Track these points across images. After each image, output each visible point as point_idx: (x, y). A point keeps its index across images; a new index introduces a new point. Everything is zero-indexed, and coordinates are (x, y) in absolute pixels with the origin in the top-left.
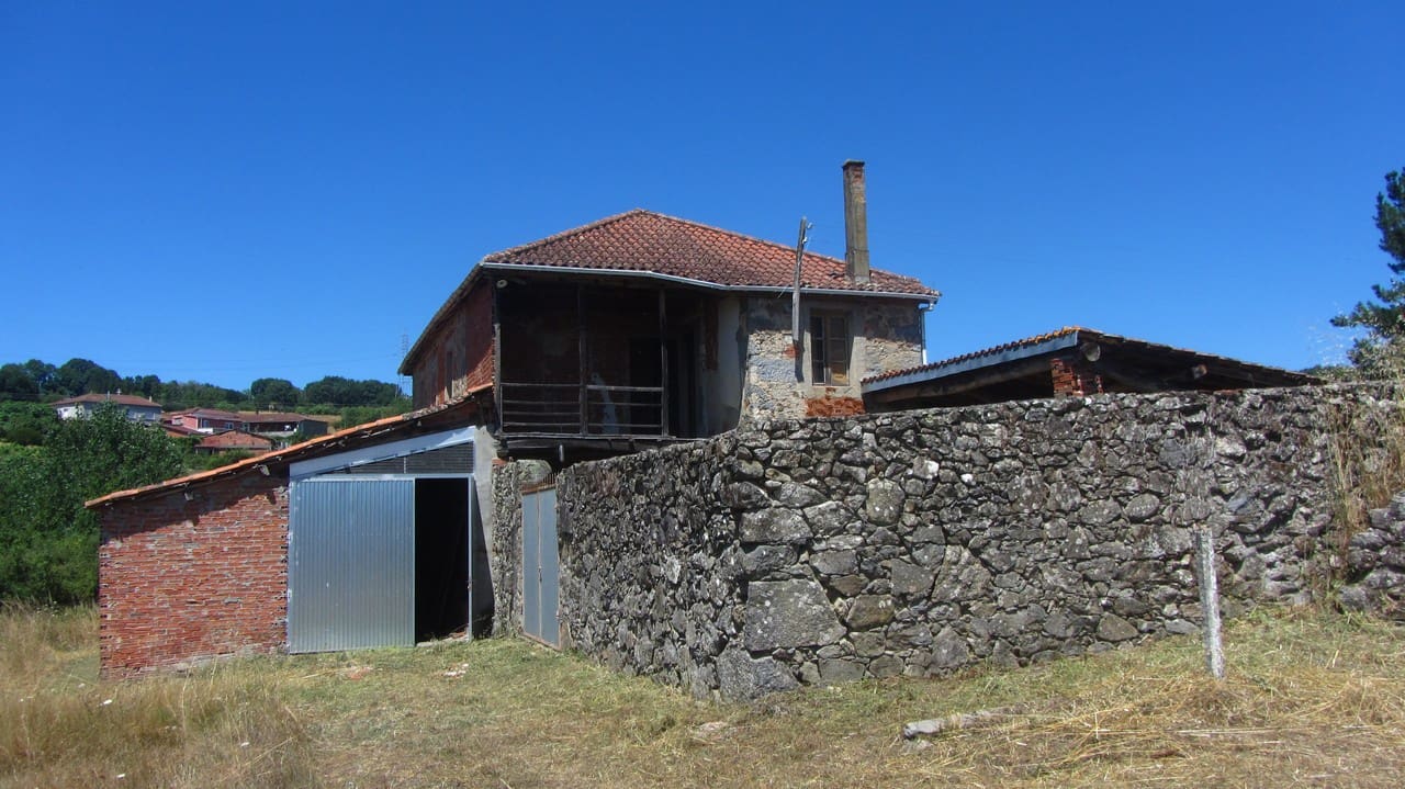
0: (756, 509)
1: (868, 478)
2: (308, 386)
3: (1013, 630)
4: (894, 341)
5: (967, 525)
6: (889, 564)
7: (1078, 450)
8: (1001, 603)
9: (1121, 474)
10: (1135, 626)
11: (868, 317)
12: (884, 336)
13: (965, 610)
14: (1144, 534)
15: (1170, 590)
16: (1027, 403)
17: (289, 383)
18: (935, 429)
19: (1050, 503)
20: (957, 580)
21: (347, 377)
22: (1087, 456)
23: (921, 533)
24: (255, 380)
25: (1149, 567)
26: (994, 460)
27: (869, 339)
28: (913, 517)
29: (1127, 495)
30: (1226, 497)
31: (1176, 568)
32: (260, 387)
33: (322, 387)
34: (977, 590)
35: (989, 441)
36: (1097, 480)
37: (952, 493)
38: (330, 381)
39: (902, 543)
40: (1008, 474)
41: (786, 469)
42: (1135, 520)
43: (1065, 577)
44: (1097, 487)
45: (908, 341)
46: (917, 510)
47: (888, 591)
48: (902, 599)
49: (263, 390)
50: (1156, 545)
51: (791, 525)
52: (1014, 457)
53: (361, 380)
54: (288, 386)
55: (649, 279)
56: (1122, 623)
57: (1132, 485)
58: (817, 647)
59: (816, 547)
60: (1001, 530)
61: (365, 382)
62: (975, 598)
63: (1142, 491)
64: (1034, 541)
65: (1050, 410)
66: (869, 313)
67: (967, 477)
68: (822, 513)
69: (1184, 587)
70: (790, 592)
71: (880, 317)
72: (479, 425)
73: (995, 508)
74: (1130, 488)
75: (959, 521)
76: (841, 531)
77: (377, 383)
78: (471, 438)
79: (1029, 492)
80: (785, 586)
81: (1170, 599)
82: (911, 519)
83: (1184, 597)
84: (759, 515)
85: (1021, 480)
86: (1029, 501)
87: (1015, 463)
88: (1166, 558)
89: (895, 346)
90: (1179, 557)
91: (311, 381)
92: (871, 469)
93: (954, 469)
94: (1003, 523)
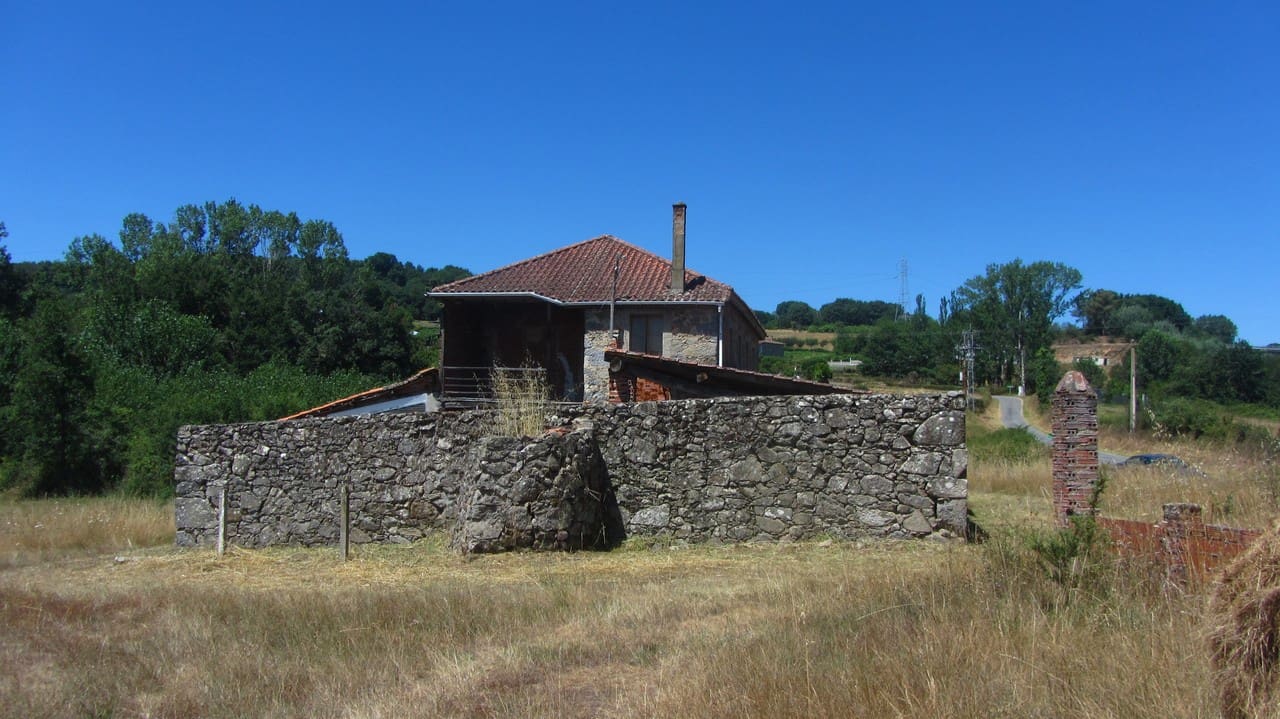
0: (181, 465)
1: (233, 454)
2: (823, 307)
3: (300, 531)
4: (695, 335)
5: (282, 478)
6: (239, 494)
7: (348, 443)
8: (296, 517)
9: (372, 457)
10: (371, 536)
11: (676, 318)
12: (686, 331)
13: (278, 519)
14: (382, 489)
15: (393, 519)
16: (323, 418)
17: (806, 305)
18: (269, 431)
19: (329, 471)
20: (274, 505)
21: (856, 298)
22: (353, 446)
23: (258, 481)
24: (780, 302)
25: (384, 506)
26: (301, 447)
27: (674, 334)
28: (253, 473)
29: (374, 467)
30: (438, 472)
31: (399, 508)
32: (783, 308)
33: (836, 308)
34: (284, 510)
35: (298, 437)
36: (358, 459)
37: (274, 462)
38: (841, 302)
39: (247, 485)
40: (307, 454)
41: (196, 448)
42: (378, 481)
43: (333, 508)
44: (358, 463)
45: (706, 335)
46: (255, 470)
47: (239, 506)
48: (245, 511)
49: (786, 312)
50: (389, 495)
51: (197, 473)
52: (311, 446)
53: (868, 301)
54: (805, 308)
55: (532, 297)
56: (362, 534)
57: (379, 463)
58: (204, 529)
59: (209, 484)
60: (299, 482)
61: (871, 302)
62: (283, 514)
63: (385, 466)
64: (318, 488)
65: (336, 422)
66: (676, 315)
67: (283, 455)
68: (210, 469)
69: (402, 519)
70: (193, 504)
71: (684, 319)
72: (429, 393)
73: (297, 471)
74: (377, 464)
75: (279, 476)
76: (219, 477)
77: (882, 303)
78: (424, 401)
79: (317, 464)
80: (191, 501)
81: (394, 524)
82: (251, 474)
83: (401, 525)
84: (183, 468)
85: (313, 457)
86: (317, 468)
87: (311, 449)
88: (394, 503)
89: (696, 338)
90: (403, 502)
91: (825, 303)
92: (235, 449)
93: (277, 451)
94: (301, 478)
